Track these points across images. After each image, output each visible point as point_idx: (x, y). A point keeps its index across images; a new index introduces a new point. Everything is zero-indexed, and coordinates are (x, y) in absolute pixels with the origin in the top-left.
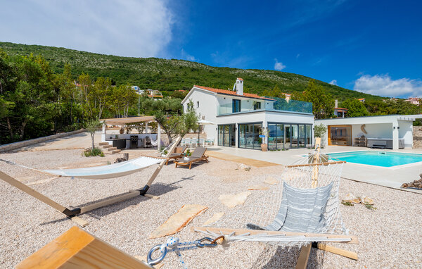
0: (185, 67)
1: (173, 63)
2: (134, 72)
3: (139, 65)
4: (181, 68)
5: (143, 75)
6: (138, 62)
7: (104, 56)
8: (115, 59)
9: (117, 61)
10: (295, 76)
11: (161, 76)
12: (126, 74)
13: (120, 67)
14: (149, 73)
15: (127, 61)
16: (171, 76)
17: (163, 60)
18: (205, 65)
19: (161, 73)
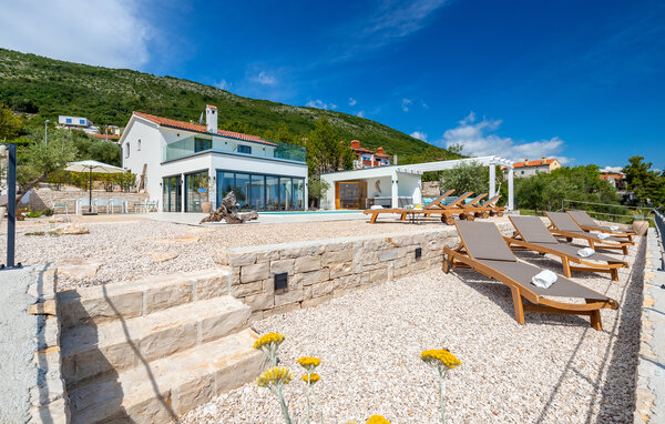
0: (192, 92)
1: (169, 83)
2: (84, 92)
3: (99, 81)
4: (184, 93)
5: (104, 98)
6: (93, 75)
7: (13, 54)
8: (39, 63)
9: (45, 67)
10: (369, 122)
11: (142, 104)
12: (64, 95)
13: (52, 79)
14: (120, 97)
15: (69, 70)
16: (163, 105)
17: (149, 77)
18: (229, 94)
19: (142, 98)
